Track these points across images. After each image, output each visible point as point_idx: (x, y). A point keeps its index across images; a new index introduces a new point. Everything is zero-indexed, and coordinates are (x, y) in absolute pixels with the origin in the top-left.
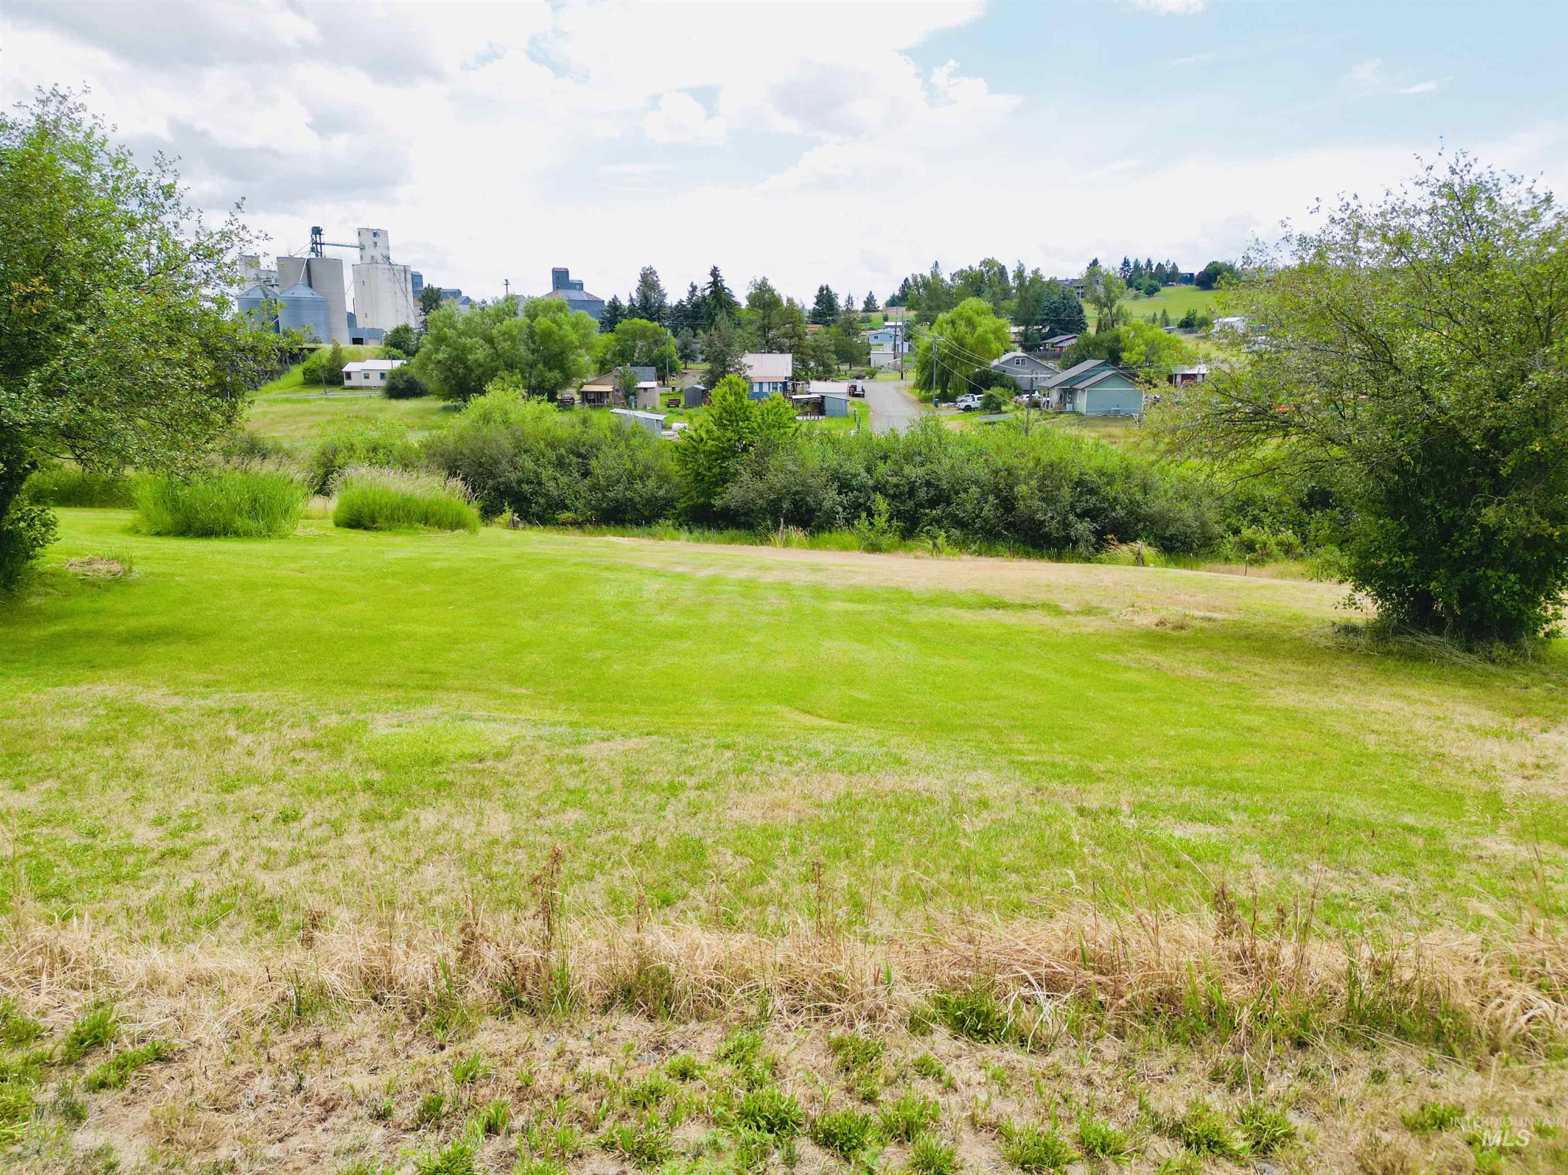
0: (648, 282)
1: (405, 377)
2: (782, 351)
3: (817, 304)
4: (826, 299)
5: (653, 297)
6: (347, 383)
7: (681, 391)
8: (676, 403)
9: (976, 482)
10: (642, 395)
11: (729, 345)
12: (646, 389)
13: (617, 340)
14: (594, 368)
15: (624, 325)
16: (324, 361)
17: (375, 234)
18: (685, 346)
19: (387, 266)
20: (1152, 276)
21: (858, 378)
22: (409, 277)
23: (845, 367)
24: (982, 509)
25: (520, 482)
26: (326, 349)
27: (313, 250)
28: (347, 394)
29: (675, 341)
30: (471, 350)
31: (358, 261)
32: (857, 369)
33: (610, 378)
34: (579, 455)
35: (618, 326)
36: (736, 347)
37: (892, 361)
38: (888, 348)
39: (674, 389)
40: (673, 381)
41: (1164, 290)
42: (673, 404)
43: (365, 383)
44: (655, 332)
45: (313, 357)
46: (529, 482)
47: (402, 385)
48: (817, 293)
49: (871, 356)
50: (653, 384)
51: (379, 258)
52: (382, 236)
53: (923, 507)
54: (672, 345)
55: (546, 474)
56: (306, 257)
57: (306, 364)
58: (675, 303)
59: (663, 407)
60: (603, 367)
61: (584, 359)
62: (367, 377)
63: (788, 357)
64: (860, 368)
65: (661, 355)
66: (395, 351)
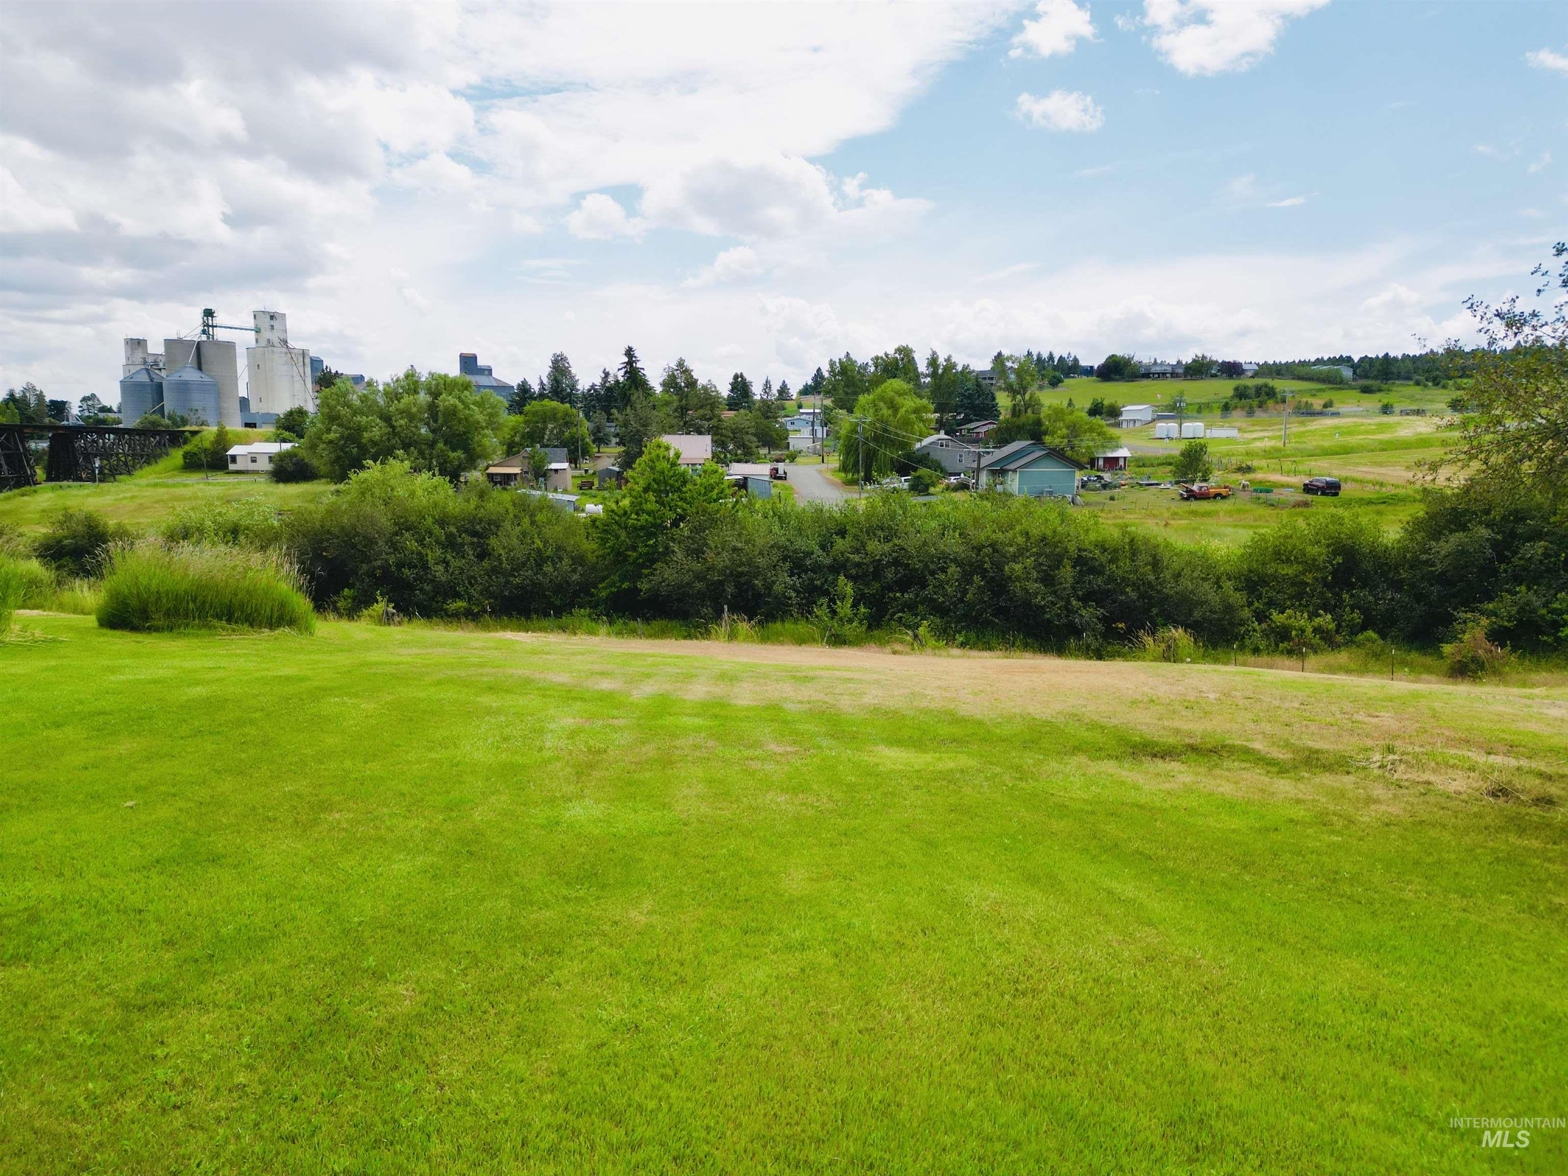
0: (560, 368)
1: (294, 460)
2: (700, 433)
3: (732, 391)
4: (740, 386)
5: (565, 382)
6: (232, 467)
7: (594, 473)
8: (590, 485)
9: (954, 561)
10: (554, 477)
11: (645, 425)
12: (556, 471)
13: (526, 422)
14: (500, 451)
15: (532, 406)
16: (207, 445)
17: (272, 317)
18: (598, 429)
19: (284, 350)
20: (1055, 368)
21: (778, 461)
22: (308, 361)
23: (763, 451)
24: (965, 592)
25: (400, 565)
26: (211, 431)
27: (204, 332)
28: (231, 479)
29: (587, 424)
30: (366, 429)
31: (253, 344)
32: (776, 453)
33: (518, 459)
34: (474, 534)
35: (527, 408)
36: (653, 428)
37: (811, 445)
38: (806, 432)
39: (586, 471)
40: (586, 464)
41: (1067, 381)
42: (585, 486)
43: (252, 467)
44: (566, 414)
45: (196, 440)
46: (411, 566)
47: (290, 468)
48: (731, 380)
49: (790, 440)
50: (565, 465)
51: (276, 341)
52: (279, 319)
53: (890, 589)
54: (585, 428)
55: (433, 555)
56: (196, 339)
57: (187, 448)
58: (587, 387)
59: (576, 490)
60: (511, 449)
61: (491, 441)
62: (254, 460)
63: (707, 439)
64: (778, 452)
65: (573, 437)
66: (286, 434)
